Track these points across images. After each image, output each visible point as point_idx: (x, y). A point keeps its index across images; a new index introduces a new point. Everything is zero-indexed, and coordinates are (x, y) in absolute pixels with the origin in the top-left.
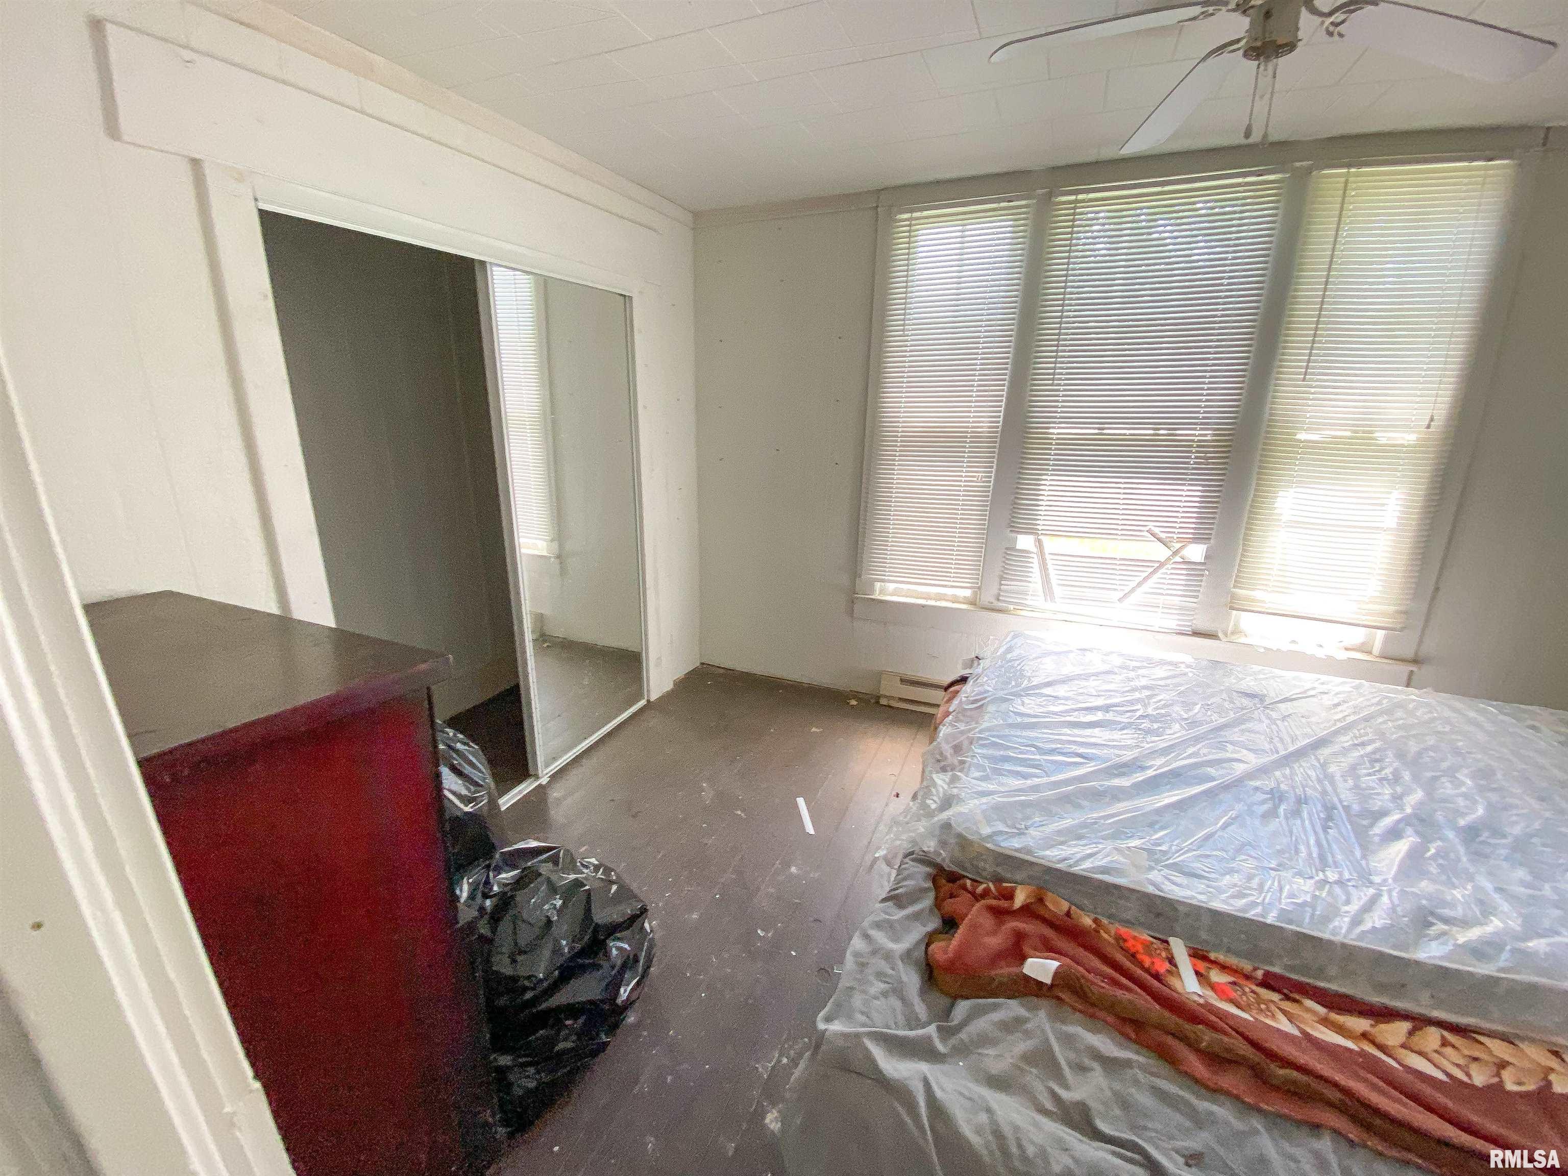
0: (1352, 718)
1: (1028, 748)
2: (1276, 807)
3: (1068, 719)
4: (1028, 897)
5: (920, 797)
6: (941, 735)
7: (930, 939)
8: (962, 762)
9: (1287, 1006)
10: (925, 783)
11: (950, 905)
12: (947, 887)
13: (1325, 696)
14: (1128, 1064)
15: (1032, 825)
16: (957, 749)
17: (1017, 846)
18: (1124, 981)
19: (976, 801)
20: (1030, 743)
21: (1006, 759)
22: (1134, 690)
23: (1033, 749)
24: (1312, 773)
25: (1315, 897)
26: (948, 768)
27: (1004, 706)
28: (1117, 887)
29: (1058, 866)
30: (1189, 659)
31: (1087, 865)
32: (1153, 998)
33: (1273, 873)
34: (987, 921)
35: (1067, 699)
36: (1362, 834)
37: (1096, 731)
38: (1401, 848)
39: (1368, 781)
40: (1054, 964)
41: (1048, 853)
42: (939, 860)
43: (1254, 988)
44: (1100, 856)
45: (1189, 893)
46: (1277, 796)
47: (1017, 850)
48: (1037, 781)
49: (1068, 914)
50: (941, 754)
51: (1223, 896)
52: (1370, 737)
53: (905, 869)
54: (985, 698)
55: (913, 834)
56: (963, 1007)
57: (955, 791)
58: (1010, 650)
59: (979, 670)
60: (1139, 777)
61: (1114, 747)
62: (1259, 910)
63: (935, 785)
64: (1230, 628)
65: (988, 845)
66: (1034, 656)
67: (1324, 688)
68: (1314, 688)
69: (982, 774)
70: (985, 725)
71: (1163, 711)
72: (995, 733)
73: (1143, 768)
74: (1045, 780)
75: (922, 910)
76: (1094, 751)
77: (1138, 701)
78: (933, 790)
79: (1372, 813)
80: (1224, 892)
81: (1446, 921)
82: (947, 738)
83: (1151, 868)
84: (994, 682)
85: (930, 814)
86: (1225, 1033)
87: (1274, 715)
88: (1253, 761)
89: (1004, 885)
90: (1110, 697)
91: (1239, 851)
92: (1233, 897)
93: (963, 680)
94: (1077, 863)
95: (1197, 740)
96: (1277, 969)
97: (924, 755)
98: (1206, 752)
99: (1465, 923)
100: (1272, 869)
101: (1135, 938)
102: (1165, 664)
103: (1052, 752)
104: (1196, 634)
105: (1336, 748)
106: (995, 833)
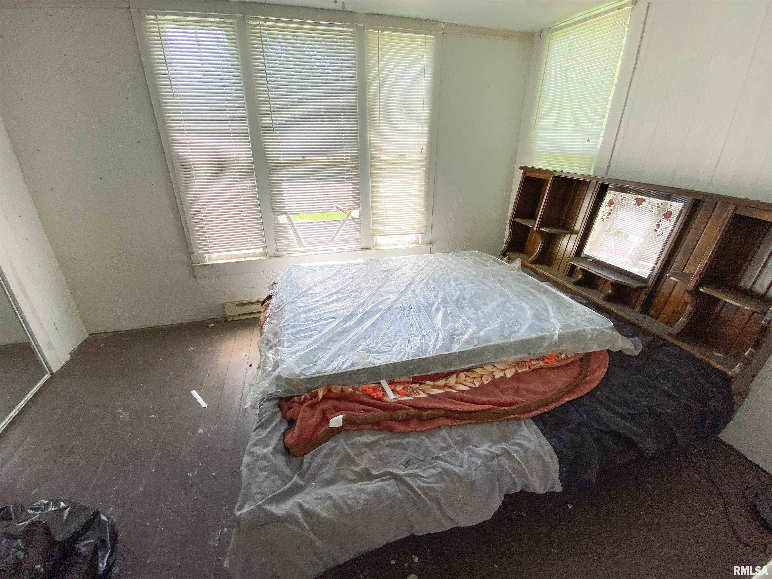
0: (418, 271)
1: (309, 323)
2: (403, 313)
3: (322, 302)
4: (324, 392)
5: (261, 367)
6: (265, 330)
7: (284, 435)
8: (279, 341)
9: (422, 387)
10: (263, 359)
11: (290, 414)
12: (285, 405)
13: (409, 264)
14: (378, 440)
15: (318, 359)
16: (275, 334)
17: (314, 371)
18: (369, 408)
19: (291, 359)
20: (309, 319)
21: (299, 332)
22: (346, 281)
23: (311, 322)
24: (411, 296)
25: (421, 343)
26: (273, 346)
27: (292, 306)
28: (358, 370)
29: (334, 372)
30: (362, 261)
31: (345, 366)
32: (380, 409)
33: (407, 340)
34: (309, 413)
35: (320, 293)
36: (429, 313)
37: (335, 304)
38: (441, 314)
39: (427, 293)
40: (341, 417)
41: (328, 369)
42: (279, 395)
43: (410, 385)
44: (348, 360)
45: (383, 360)
46: (402, 309)
47: (315, 374)
48: (316, 337)
49: (342, 391)
50: (268, 340)
51: (394, 356)
52: (425, 276)
53: (263, 408)
54: (283, 304)
55: (262, 389)
56: (307, 458)
57: (279, 358)
58: (289, 276)
59: (276, 290)
60: (357, 318)
61: (343, 309)
62: (406, 356)
63: (268, 358)
64: (374, 244)
65: (301, 377)
66: (301, 276)
67: (407, 261)
68: (405, 262)
69: (290, 343)
70: (286, 318)
71: (358, 287)
72: (291, 321)
73: (357, 314)
74: (319, 335)
75: (276, 424)
76: (336, 314)
77: (348, 285)
78: (268, 361)
79: (430, 304)
80: (394, 354)
81: (458, 335)
82: (268, 330)
83: (369, 356)
84: (285, 294)
85: (269, 374)
86: (406, 409)
87: (395, 276)
88: (393, 297)
89: (313, 391)
90: (337, 287)
91: (396, 335)
92: (397, 355)
93: (270, 297)
94: (340, 368)
95: (373, 295)
96: (415, 375)
97: (258, 344)
98: (377, 299)
99: (462, 334)
100: (407, 338)
101: (369, 388)
102: (354, 266)
103: (320, 320)
104: (363, 249)
105: (416, 283)
106: (303, 370)
